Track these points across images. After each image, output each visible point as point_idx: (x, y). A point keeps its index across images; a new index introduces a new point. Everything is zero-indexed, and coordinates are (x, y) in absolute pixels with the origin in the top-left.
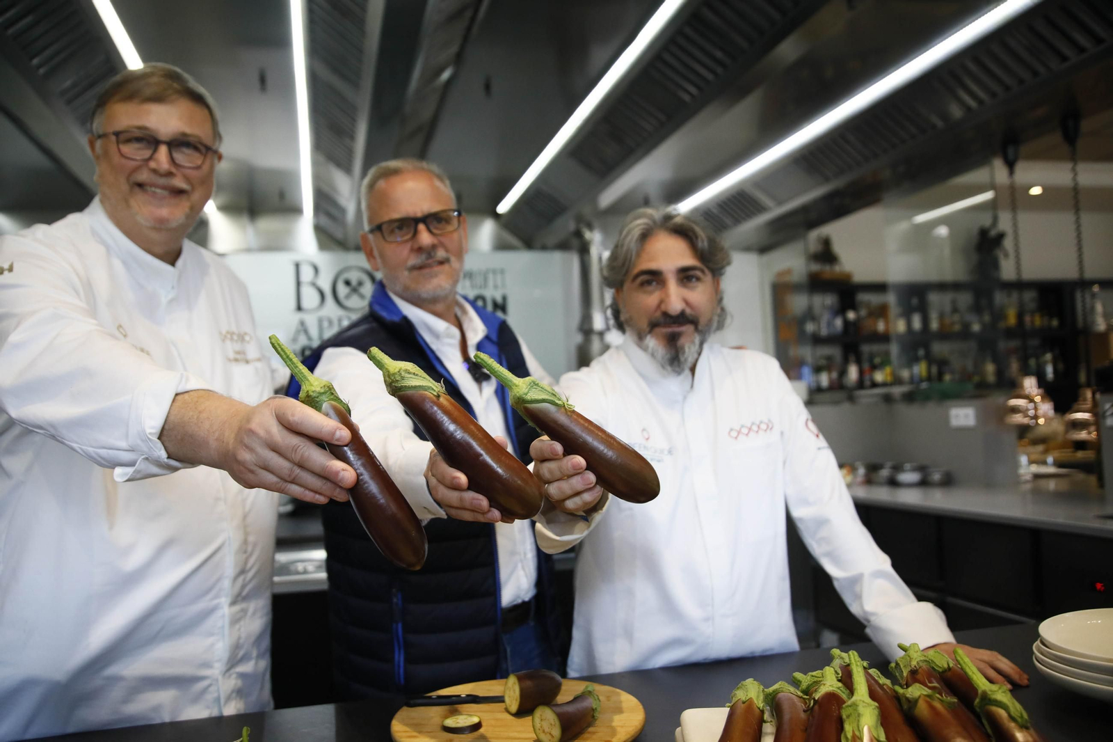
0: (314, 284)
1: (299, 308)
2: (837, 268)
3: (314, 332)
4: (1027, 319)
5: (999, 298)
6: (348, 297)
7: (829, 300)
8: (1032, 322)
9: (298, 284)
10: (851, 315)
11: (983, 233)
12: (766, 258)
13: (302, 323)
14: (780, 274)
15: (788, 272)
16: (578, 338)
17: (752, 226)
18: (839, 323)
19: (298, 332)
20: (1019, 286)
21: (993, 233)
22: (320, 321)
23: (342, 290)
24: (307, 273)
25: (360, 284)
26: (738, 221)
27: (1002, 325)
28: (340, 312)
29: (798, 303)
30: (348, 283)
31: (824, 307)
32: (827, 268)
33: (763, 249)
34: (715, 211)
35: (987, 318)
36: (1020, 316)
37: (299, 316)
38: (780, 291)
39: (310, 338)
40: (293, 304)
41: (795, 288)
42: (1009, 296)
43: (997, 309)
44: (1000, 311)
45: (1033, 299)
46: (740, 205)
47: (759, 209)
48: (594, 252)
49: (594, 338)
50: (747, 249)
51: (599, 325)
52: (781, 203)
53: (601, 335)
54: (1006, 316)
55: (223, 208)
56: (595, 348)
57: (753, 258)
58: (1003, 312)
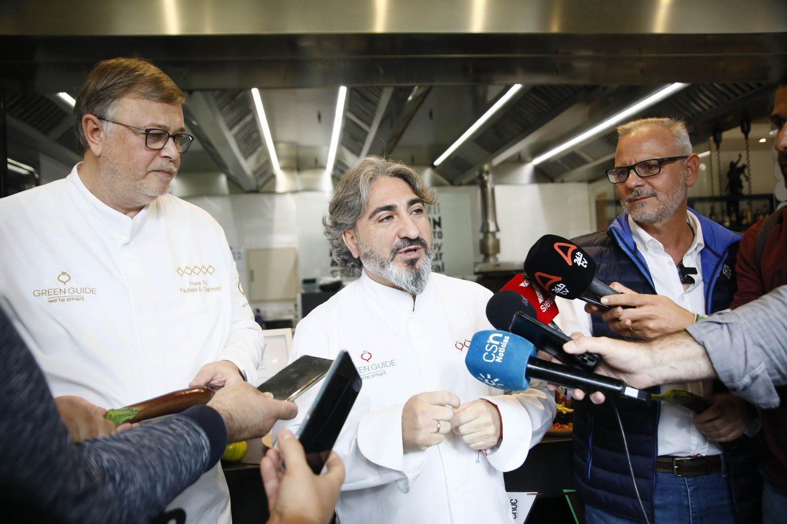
5: (743, 205)
11: (733, 165)
12: (592, 185)
14: (599, 196)
15: (604, 194)
16: (481, 236)
17: (582, 171)
20: (751, 198)
21: (740, 165)
26: (572, 168)
27: (744, 222)
29: (611, 212)
33: (591, 181)
34: (559, 162)
35: (734, 219)
36: (755, 216)
38: (601, 205)
41: (609, 203)
42: (749, 204)
43: (740, 212)
44: (742, 213)
45: (765, 206)
46: (572, 159)
47: (584, 162)
48: (489, 186)
49: (490, 236)
50: (581, 181)
51: (492, 228)
52: (595, 159)
53: (494, 234)
54: (746, 217)
55: (283, 168)
56: (491, 241)
57: (584, 186)
58: (744, 214)
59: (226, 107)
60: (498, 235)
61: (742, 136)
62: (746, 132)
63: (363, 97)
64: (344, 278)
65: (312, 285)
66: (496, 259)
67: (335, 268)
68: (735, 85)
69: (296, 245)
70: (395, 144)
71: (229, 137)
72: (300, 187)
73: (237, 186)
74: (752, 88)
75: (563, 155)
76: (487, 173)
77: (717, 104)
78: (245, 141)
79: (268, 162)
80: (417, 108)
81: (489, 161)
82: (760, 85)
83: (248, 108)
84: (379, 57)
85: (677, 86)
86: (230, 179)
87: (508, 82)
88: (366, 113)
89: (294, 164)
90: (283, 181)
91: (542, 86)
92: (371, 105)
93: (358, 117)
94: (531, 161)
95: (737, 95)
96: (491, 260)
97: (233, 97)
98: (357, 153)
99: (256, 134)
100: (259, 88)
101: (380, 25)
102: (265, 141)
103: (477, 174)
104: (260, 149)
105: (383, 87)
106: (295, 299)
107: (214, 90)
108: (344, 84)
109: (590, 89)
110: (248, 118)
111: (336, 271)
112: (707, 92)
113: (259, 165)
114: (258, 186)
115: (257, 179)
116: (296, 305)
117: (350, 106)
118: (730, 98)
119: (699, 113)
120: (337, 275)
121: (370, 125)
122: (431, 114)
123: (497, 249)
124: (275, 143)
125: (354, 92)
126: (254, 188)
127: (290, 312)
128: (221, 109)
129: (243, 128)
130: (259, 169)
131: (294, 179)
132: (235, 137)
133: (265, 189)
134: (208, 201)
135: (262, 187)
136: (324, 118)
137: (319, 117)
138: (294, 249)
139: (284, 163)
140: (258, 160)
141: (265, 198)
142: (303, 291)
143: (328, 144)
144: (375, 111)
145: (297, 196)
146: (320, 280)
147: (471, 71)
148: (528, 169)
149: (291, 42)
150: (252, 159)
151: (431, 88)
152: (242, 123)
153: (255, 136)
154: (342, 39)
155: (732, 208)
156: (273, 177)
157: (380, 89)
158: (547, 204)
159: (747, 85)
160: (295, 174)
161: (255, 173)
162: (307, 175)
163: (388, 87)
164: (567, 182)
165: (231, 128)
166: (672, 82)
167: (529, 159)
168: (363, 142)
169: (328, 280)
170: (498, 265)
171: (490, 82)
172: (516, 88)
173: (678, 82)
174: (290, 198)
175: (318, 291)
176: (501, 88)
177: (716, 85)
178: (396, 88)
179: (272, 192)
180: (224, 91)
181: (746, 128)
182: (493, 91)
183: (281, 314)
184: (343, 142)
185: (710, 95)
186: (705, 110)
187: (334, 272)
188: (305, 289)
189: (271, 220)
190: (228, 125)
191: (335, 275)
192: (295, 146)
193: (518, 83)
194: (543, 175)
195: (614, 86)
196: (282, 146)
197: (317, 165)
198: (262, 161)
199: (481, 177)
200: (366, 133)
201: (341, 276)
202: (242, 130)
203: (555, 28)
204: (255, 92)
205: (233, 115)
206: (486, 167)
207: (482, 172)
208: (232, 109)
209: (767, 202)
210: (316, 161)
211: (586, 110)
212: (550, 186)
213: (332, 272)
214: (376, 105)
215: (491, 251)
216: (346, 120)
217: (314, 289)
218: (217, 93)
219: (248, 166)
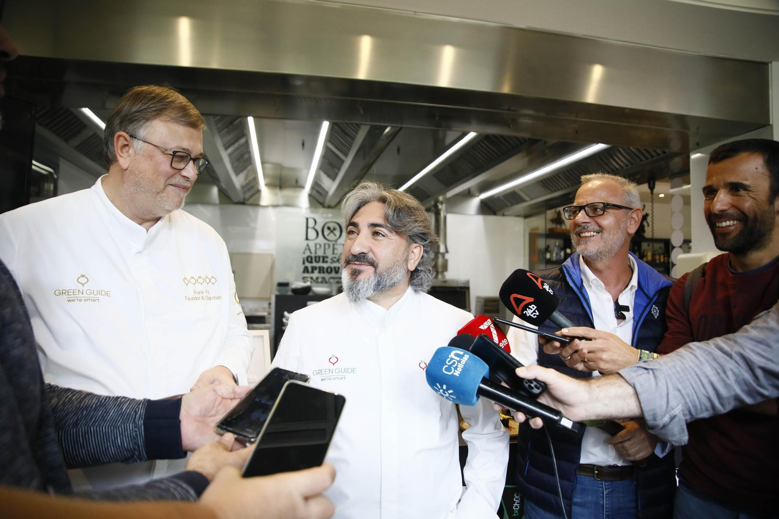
0: (314, 228)
1: (307, 239)
2: (563, 227)
3: (313, 249)
4: (657, 257)
5: (644, 245)
6: (328, 235)
7: (558, 242)
8: (660, 260)
9: (307, 228)
10: (568, 251)
12: (527, 220)
13: (308, 245)
14: (533, 230)
15: (537, 229)
17: (520, 207)
18: (562, 254)
19: (306, 249)
20: (653, 240)
22: (316, 245)
23: (326, 232)
24: (311, 223)
25: (334, 229)
26: (512, 204)
28: (326, 242)
29: (541, 243)
30: (329, 228)
31: (555, 246)
32: (559, 226)
33: (526, 216)
34: (502, 198)
36: (653, 256)
37: (307, 242)
38: (533, 237)
39: (311, 253)
40: (304, 237)
41: (540, 235)
42: (649, 245)
43: (642, 252)
44: (644, 253)
45: (661, 248)
46: (513, 197)
47: (521, 200)
48: (442, 214)
49: (440, 256)
50: (518, 216)
51: (442, 250)
52: (531, 199)
53: (443, 255)
54: (646, 256)
55: (267, 185)
56: (440, 261)
57: (521, 220)
58: (645, 254)
59: (225, 131)
60: (447, 256)
61: (649, 191)
62: (652, 188)
63: (343, 131)
64: (314, 284)
65: (286, 288)
66: (444, 276)
67: (306, 275)
68: (646, 150)
69: (273, 252)
70: (366, 173)
71: (225, 155)
72: (281, 203)
73: (226, 197)
74: (658, 155)
75: (505, 193)
76: (442, 203)
77: (632, 164)
78: (238, 160)
79: (255, 179)
80: (388, 144)
81: (443, 193)
82: (664, 152)
83: (243, 132)
84: (360, 99)
85: (600, 147)
86: (221, 191)
87: (465, 129)
88: (343, 144)
89: (278, 183)
90: (266, 196)
91: (494, 136)
92: (348, 138)
93: (337, 148)
94: (478, 196)
95: (647, 159)
96: (440, 276)
97: (232, 122)
98: (333, 178)
99: (247, 155)
100: (254, 117)
101: (362, 74)
102: (255, 160)
103: (433, 203)
104: (249, 168)
105: (361, 124)
106: (270, 299)
107: (215, 115)
108: (327, 119)
109: (533, 142)
110: (243, 141)
111: (307, 277)
112: (624, 153)
113: (247, 181)
114: (244, 199)
115: (244, 193)
116: (270, 304)
117: (330, 138)
118: (641, 160)
119: (617, 169)
120: (308, 281)
121: (346, 155)
122: (398, 150)
123: (445, 267)
124: (263, 163)
125: (335, 126)
126: (242, 200)
127: (264, 309)
128: (219, 132)
129: (237, 149)
130: (247, 184)
131: (276, 195)
132: (229, 156)
133: (251, 201)
134: (200, 208)
135: (248, 199)
136: (307, 146)
137: (303, 145)
138: (272, 255)
139: (268, 180)
140: (247, 177)
141: (250, 210)
142: (277, 293)
143: (309, 168)
144: (352, 144)
145: (278, 210)
146: (293, 284)
147: (437, 118)
148: (475, 202)
149: (284, 80)
150: (242, 176)
151: (401, 128)
152: (236, 145)
153: (246, 156)
154: (327, 82)
155: (636, 248)
156: (259, 191)
157: (358, 126)
158: (490, 232)
159: (655, 151)
160: (278, 191)
161: (243, 187)
162: (288, 192)
163: (365, 125)
164: (507, 215)
165: (226, 148)
166: (597, 143)
167: (477, 194)
168: (339, 169)
169: (300, 284)
170: (445, 282)
171: (449, 128)
172: (471, 135)
173: (602, 143)
174: (271, 211)
175: (290, 293)
176: (458, 134)
177: (631, 148)
178: (372, 126)
179: (256, 205)
180: (223, 116)
181: (652, 186)
182: (451, 136)
183: (256, 310)
184: (322, 167)
185: (627, 156)
186: (622, 167)
187: (306, 279)
188: (279, 291)
189: (254, 229)
190: (224, 145)
191: (306, 281)
192: (279, 167)
193: (474, 132)
194: (488, 208)
195: (552, 141)
196: (268, 166)
197: (298, 185)
198: (250, 178)
199: (436, 206)
200: (342, 162)
201: (311, 282)
202: (236, 151)
203: (506, 89)
204: (251, 120)
205: (230, 137)
206: (441, 198)
207: (437, 201)
208: (229, 133)
209: (662, 245)
210: (297, 182)
211: (527, 159)
212: (492, 218)
213: (304, 278)
214: (353, 139)
215: (440, 270)
216: (327, 149)
217: (287, 291)
218: (218, 118)
219: (238, 181)
